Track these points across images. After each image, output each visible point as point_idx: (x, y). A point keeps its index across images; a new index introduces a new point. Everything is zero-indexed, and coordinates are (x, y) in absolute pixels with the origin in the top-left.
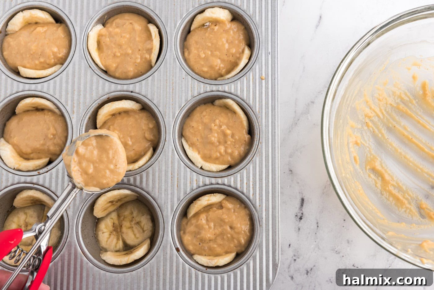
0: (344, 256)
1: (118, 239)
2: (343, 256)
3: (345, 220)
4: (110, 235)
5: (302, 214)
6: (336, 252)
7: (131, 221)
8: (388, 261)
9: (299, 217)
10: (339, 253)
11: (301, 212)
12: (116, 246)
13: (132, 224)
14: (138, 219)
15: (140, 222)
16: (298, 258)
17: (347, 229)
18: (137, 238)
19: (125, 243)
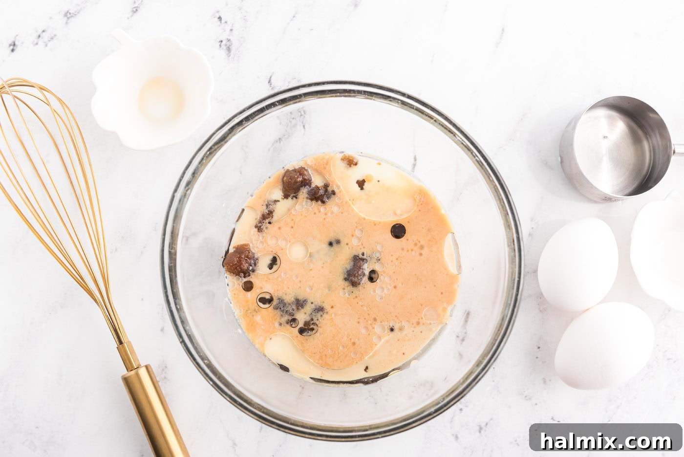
0: (538, 403)
2: (536, 404)
3: (539, 348)
5: (466, 333)
6: (526, 397)
8: (606, 412)
9: (461, 338)
10: (530, 399)
11: (465, 331)
16: (467, 406)
17: (543, 362)
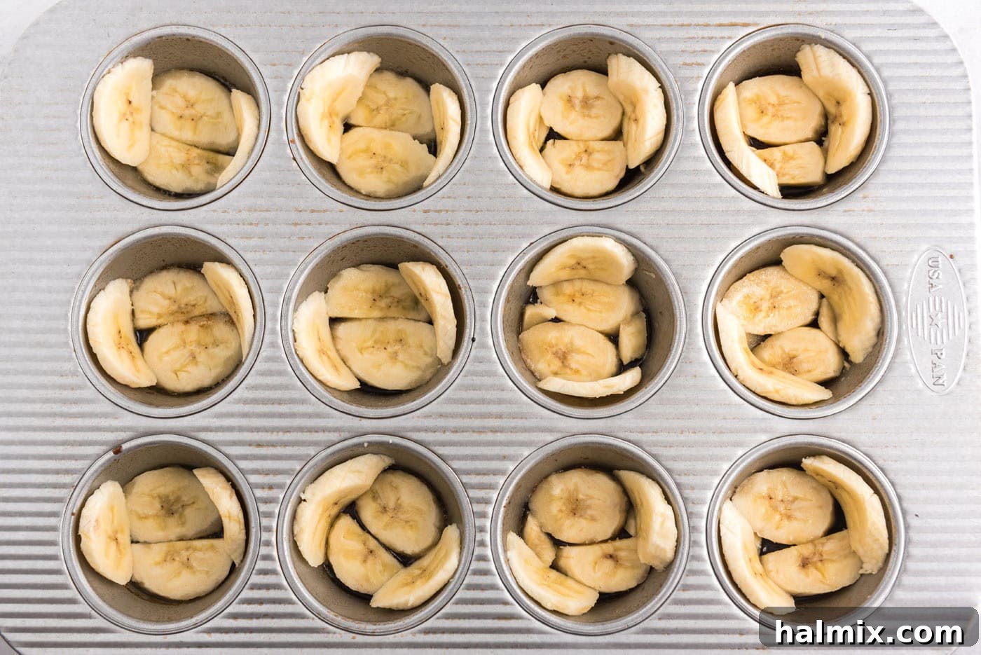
1: (160, 316)
4: (170, 299)
7: (199, 344)
12: (143, 312)
13: (191, 346)
14: (202, 357)
15: (196, 364)
18: (160, 358)
19: (151, 330)
